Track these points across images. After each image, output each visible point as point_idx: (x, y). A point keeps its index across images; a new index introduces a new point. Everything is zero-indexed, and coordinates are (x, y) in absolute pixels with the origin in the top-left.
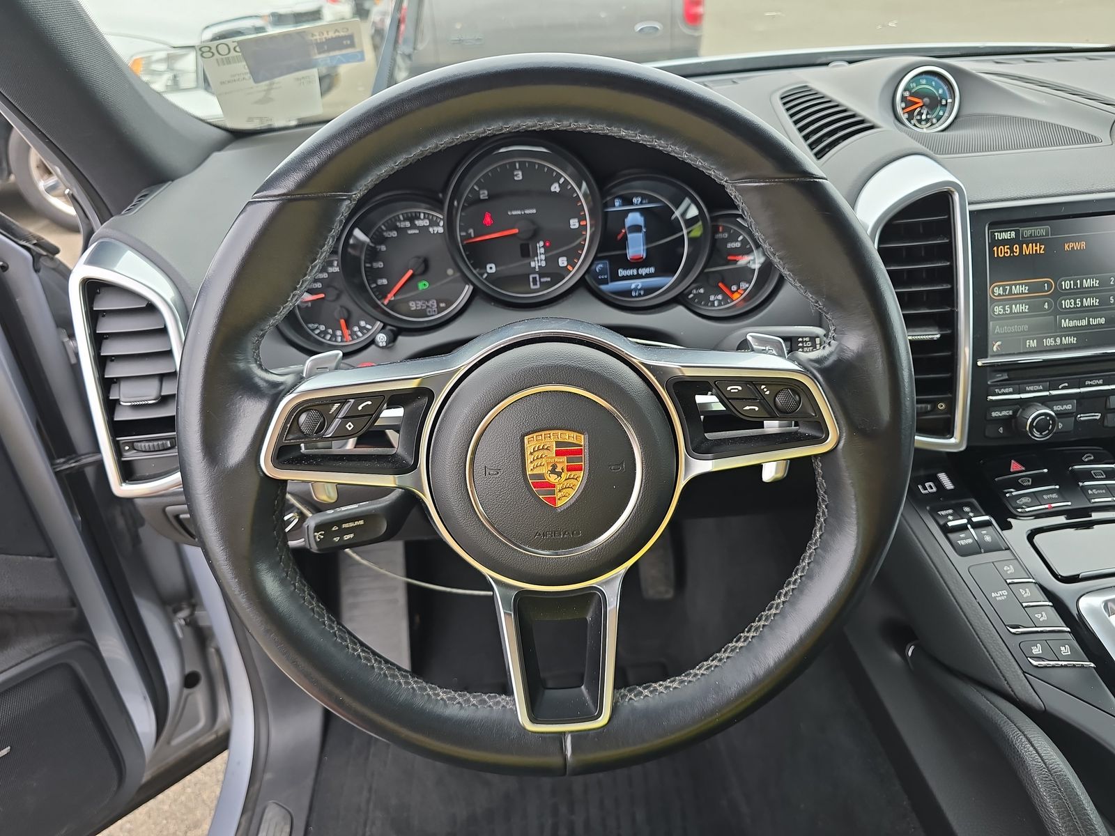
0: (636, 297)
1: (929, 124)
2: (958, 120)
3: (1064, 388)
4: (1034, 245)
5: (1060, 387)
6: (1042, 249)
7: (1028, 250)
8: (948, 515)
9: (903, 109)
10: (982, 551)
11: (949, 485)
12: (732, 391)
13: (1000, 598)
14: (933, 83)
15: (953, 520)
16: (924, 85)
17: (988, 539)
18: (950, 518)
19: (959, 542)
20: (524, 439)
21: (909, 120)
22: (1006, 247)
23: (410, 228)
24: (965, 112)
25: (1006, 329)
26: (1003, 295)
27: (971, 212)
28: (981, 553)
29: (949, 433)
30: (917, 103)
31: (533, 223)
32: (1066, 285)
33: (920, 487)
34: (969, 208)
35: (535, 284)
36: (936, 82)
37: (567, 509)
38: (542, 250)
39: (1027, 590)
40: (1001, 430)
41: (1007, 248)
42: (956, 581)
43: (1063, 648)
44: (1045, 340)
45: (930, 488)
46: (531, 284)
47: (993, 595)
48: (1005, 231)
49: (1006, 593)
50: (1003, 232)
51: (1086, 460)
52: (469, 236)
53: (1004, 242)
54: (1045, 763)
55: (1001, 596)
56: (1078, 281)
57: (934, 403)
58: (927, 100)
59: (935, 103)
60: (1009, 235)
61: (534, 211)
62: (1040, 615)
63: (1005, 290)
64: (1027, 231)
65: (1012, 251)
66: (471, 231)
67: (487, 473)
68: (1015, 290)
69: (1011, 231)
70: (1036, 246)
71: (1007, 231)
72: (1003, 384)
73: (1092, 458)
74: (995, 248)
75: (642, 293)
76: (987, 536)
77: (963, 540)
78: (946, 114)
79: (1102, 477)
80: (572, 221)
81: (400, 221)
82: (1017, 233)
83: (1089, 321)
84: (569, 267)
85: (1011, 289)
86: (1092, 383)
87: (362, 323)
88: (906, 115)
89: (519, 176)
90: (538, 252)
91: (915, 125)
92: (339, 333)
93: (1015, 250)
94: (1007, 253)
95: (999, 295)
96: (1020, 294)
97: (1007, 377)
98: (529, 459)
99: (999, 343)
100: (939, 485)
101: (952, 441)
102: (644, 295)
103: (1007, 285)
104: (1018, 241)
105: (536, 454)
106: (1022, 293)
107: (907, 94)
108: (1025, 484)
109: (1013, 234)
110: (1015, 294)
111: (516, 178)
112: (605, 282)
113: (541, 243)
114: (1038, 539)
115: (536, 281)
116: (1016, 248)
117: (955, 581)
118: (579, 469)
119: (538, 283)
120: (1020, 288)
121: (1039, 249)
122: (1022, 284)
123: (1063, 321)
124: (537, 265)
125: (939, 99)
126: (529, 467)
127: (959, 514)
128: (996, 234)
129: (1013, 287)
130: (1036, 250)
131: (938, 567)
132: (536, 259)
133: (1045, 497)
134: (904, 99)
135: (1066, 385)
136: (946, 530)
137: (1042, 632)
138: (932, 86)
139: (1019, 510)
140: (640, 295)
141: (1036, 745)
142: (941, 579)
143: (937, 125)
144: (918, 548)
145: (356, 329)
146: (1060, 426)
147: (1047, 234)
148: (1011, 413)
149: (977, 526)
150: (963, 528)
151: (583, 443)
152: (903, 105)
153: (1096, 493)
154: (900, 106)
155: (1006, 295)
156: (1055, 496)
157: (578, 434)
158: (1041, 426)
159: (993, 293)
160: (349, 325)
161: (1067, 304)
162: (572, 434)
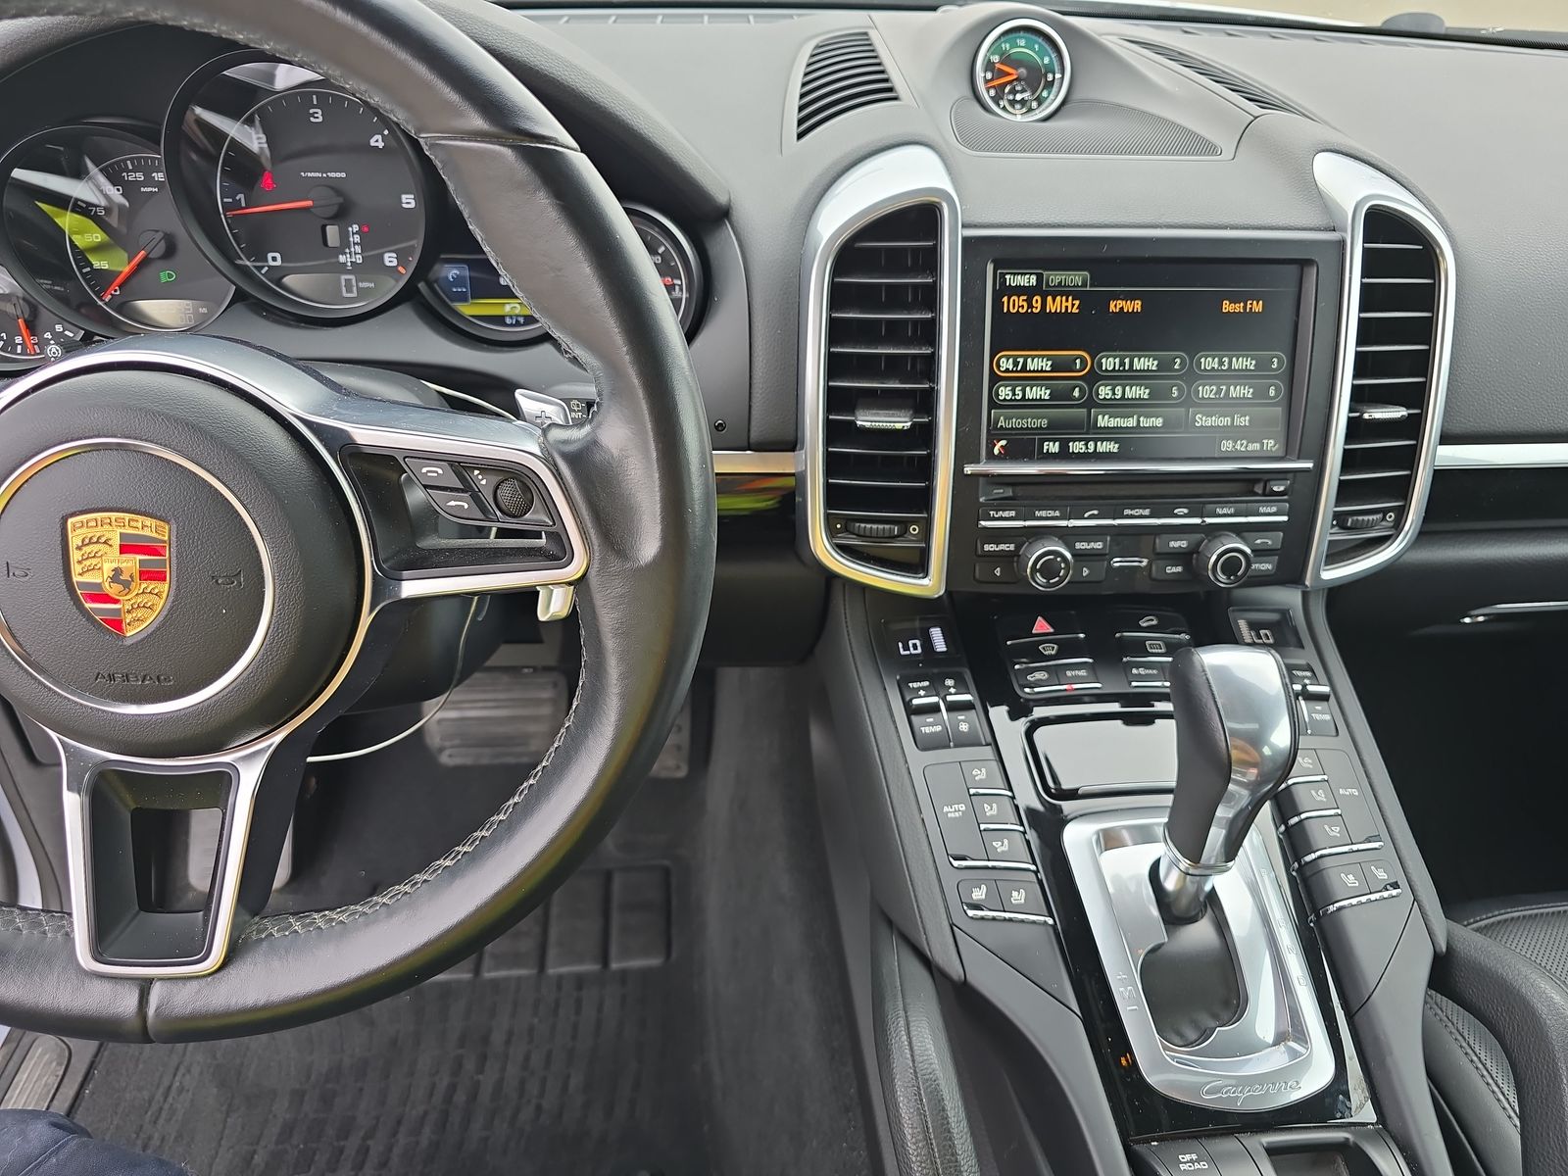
0: (511, 325)
1: (1024, 110)
2: (1067, 107)
3: (1091, 517)
4: (1064, 298)
5: (1086, 515)
6: (1076, 307)
7: (1055, 305)
8: (919, 689)
9: (987, 81)
10: (952, 744)
11: (940, 645)
12: (429, 474)
13: (952, 815)
14: (1036, 46)
15: (925, 696)
16: (1022, 47)
17: (964, 727)
18: (922, 693)
19: (923, 729)
20: (66, 522)
21: (996, 100)
22: (1022, 298)
23: (144, 184)
24: (1077, 95)
25: (1015, 423)
26: (1012, 371)
27: (965, 240)
28: (949, 747)
29: (923, 571)
30: (1009, 74)
31: (338, 192)
32: (1109, 363)
33: (900, 645)
34: (962, 233)
35: (349, 290)
36: (1039, 44)
37: (142, 640)
38: (357, 238)
39: (994, 805)
40: (998, 572)
41: (1023, 300)
42: (902, 785)
43: (1015, 894)
44: (1071, 444)
45: (915, 647)
46: (344, 289)
47: (946, 809)
48: (1022, 274)
49: (964, 808)
50: (1019, 274)
51: (1144, 625)
52: (236, 205)
53: (1019, 290)
54: (913, 1061)
55: (955, 811)
56: (1127, 360)
57: (904, 524)
58: (1023, 71)
59: (1037, 79)
60: (1026, 281)
61: (343, 175)
62: (1000, 843)
63: (1016, 364)
64: (1055, 278)
65: (1030, 306)
66: (241, 196)
67: (11, 574)
68: (1031, 366)
69: (1031, 274)
70: (1067, 301)
71: (1026, 274)
72: (1003, 504)
73: (1155, 622)
74: (1005, 299)
75: (522, 320)
76: (964, 723)
77: (929, 726)
78: (1052, 97)
79: (1160, 651)
80: (404, 198)
81: (128, 171)
82: (1040, 277)
83: (1139, 421)
84: (400, 269)
85: (1025, 363)
86: (1133, 512)
87: (59, 328)
88: (992, 92)
89: (318, 117)
90: (351, 239)
91: (1004, 108)
92: (18, 340)
93: (1034, 304)
94: (1023, 306)
95: (1007, 370)
96: (1037, 371)
97: (1011, 494)
98: (75, 556)
99: (1003, 443)
100: (928, 643)
101: (925, 581)
102: (525, 324)
103: (1021, 356)
104: (1040, 290)
105: (87, 549)
106: (1042, 371)
107: (996, 59)
108: (1046, 653)
109: (1033, 279)
110: (1030, 371)
111: (312, 119)
112: (463, 298)
113: (356, 228)
114: (1040, 735)
115: (352, 286)
116: (1037, 301)
117: (900, 784)
118: (159, 577)
119: (355, 289)
120: (1039, 363)
121: (1072, 306)
122: (1043, 357)
123: (1100, 417)
124: (349, 260)
125: (1043, 71)
126: (76, 569)
127: (936, 688)
128: (1008, 277)
129: (1029, 360)
130: (1067, 307)
131: (885, 762)
132: (347, 251)
133: (1069, 673)
134: (989, 66)
135: (1096, 512)
136: (912, 711)
137: (994, 868)
138: (1033, 50)
139: (1027, 690)
140: (518, 324)
141: (913, 1033)
142: (884, 780)
143: (1037, 112)
144: (868, 732)
145: (48, 335)
146: (1086, 572)
147: (1084, 285)
148: (1012, 547)
149: (953, 707)
150: (933, 709)
151: (166, 538)
152: (989, 76)
153: (1143, 673)
154: (980, 74)
155: (1017, 371)
156: (1083, 673)
157: (158, 522)
158: (1048, 570)
159: (998, 366)
160: (32, 327)
161: (1104, 392)
162: (148, 521)
